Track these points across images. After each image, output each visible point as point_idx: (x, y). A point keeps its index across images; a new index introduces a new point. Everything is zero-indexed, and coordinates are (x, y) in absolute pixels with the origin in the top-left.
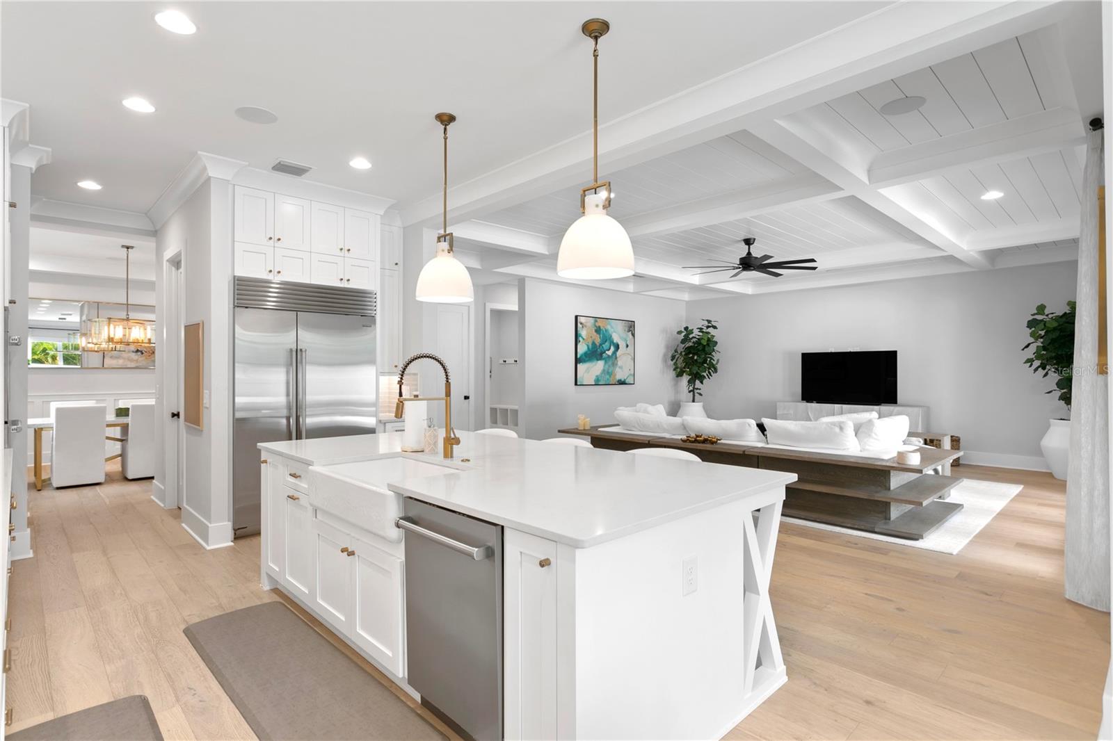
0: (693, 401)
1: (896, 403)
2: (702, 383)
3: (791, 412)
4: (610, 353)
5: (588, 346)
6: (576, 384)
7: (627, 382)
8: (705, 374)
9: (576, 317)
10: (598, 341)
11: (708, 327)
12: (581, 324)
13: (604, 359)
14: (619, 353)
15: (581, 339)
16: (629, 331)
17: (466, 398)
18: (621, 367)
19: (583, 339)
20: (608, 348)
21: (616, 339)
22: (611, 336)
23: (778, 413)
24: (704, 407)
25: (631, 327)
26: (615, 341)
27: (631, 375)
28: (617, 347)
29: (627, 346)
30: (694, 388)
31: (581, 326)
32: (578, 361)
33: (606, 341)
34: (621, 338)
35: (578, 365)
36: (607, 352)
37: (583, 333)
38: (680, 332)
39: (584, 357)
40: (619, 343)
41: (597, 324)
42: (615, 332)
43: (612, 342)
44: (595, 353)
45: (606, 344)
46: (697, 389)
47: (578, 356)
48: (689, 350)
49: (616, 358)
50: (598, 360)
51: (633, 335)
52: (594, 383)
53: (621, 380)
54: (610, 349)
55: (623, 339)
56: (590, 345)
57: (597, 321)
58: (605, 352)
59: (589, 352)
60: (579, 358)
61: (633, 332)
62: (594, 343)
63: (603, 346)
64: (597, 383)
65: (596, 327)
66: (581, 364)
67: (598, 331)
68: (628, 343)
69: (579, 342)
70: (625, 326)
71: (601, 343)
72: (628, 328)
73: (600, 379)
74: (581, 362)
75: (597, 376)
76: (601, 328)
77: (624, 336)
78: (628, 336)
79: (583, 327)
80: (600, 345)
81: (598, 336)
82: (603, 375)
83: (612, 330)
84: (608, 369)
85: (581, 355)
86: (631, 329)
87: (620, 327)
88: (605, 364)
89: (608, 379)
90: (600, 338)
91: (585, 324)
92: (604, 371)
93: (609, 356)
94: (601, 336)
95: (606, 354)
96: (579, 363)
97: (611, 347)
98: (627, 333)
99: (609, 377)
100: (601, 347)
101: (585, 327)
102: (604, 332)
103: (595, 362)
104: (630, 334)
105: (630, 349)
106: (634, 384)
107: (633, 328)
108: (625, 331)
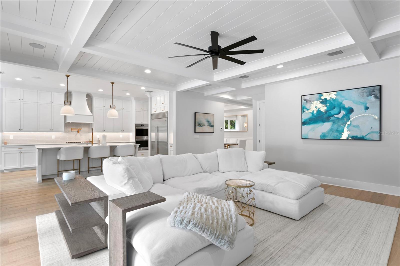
4: (340, 116)
5: (312, 114)
6: (302, 138)
9: (302, 97)
10: (323, 108)
12: (305, 100)
13: (331, 121)
15: (305, 110)
18: (357, 126)
19: (308, 110)
20: (337, 112)
21: (347, 104)
22: (341, 103)
25: (375, 91)
26: (347, 107)
28: (351, 111)
31: (305, 102)
33: (334, 108)
34: (354, 101)
35: (302, 126)
36: (335, 116)
37: (308, 106)
39: (308, 121)
40: (353, 107)
41: (323, 98)
42: (346, 99)
43: (341, 107)
45: (335, 109)
49: (349, 119)
51: (379, 98)
52: (320, 138)
53: (357, 137)
54: (339, 113)
55: (361, 104)
56: (315, 112)
57: (323, 96)
58: (333, 116)
59: (314, 118)
60: (303, 122)
61: (378, 95)
62: (319, 111)
63: (331, 111)
64: (323, 138)
65: (322, 99)
66: (306, 125)
67: (324, 102)
68: (368, 106)
69: (304, 111)
70: (363, 92)
71: (328, 110)
72: (368, 93)
73: (326, 135)
74: (305, 125)
75: (322, 133)
76: (328, 99)
77: (362, 100)
78: (368, 100)
79: (307, 102)
80: (327, 111)
81: (324, 105)
82: (331, 132)
83: (343, 98)
84: (338, 128)
85: (306, 120)
86: (374, 93)
87: (355, 95)
88: (333, 124)
89: (337, 136)
90: (326, 106)
91: (309, 100)
92: (331, 130)
93: (338, 118)
94: (328, 105)
95: (335, 117)
96: (304, 125)
97: (341, 111)
98: (366, 97)
99: (339, 134)
100: (328, 113)
101: (309, 102)
102: (332, 102)
103: (321, 124)
104: (371, 97)
105: (372, 110)
106: (380, 140)
107: (377, 92)
108: (363, 96)
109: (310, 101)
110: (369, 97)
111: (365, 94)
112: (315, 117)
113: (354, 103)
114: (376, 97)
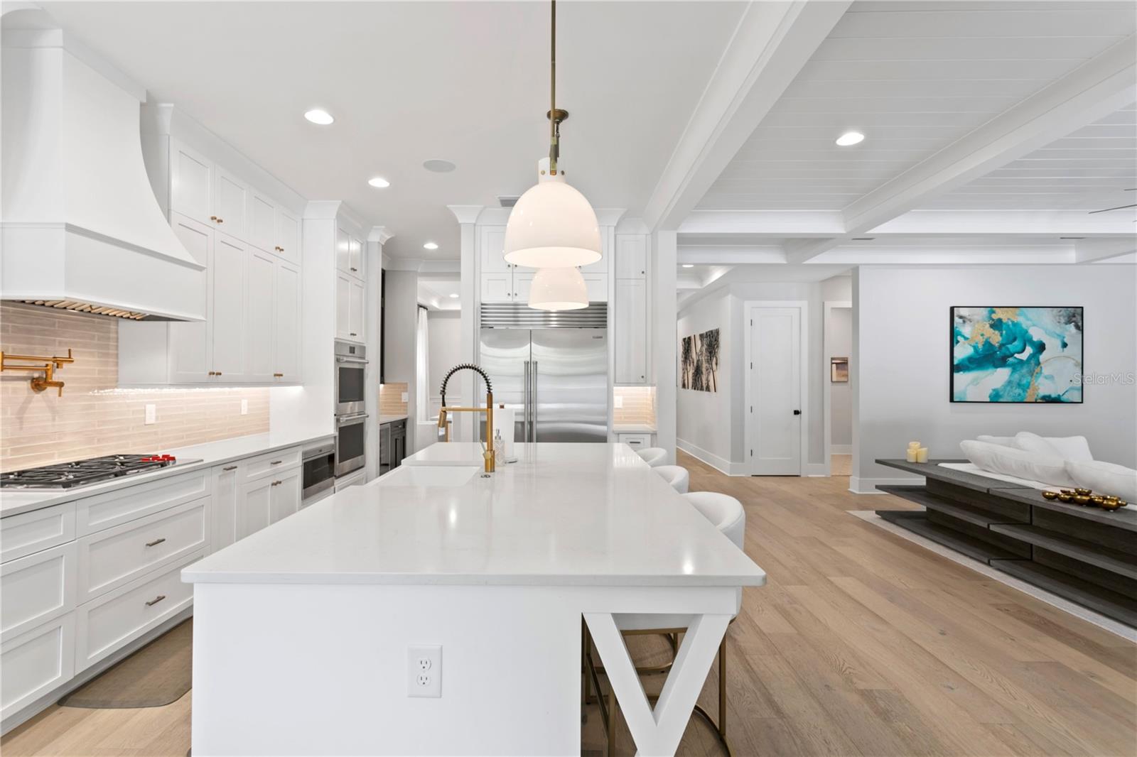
4: (1024, 356)
5: (975, 348)
6: (952, 400)
7: (1064, 398)
9: (952, 309)
10: (996, 338)
12: (961, 317)
13: (1009, 366)
14: (1042, 357)
15: (959, 338)
16: (1069, 322)
17: (797, 413)
18: (1051, 377)
19: (966, 338)
20: (1019, 348)
21: (1037, 335)
22: (1027, 332)
25: (1075, 316)
26: (1035, 339)
27: (1074, 388)
28: (1041, 347)
29: (1065, 345)
31: (961, 321)
32: (954, 368)
33: (1015, 339)
34: (1047, 332)
35: (956, 375)
36: (1016, 355)
37: (966, 330)
39: (967, 363)
40: (1044, 341)
41: (995, 316)
42: (1034, 325)
43: (1027, 341)
44: (988, 358)
45: (1016, 343)
47: (956, 362)
49: (1038, 364)
50: (996, 367)
51: (1080, 328)
52: (988, 400)
53: (1050, 396)
54: (1023, 351)
55: (1055, 336)
56: (980, 346)
57: (994, 312)
58: (1012, 355)
59: (978, 357)
60: (957, 365)
61: (1080, 324)
62: (988, 344)
63: (1009, 346)
64: (995, 399)
65: (993, 320)
66: (961, 373)
67: (997, 325)
68: (1066, 340)
69: (958, 342)
70: (1060, 316)
71: (1004, 342)
72: (1066, 318)
73: (1001, 393)
74: (961, 371)
75: (994, 390)
76: (1005, 321)
77: (1058, 331)
78: (1067, 330)
79: (964, 322)
80: (1002, 345)
81: (997, 332)
82: (1009, 388)
83: (1029, 323)
84: (1020, 380)
85: (963, 360)
86: (1074, 319)
87: (1047, 318)
88: (1012, 372)
89: (1019, 395)
90: (1001, 335)
91: (969, 317)
92: (1009, 382)
93: (1022, 360)
94: (1004, 332)
95: (1015, 358)
96: (958, 372)
97: (1027, 347)
98: (1064, 325)
99: (1021, 392)
100: (1003, 348)
101: (969, 322)
102: (1011, 326)
103: (991, 370)
104: (1072, 327)
105: (1073, 349)
106: (1082, 402)
107: (1079, 318)
108: (1059, 322)
109: (971, 322)
110: (1068, 326)
111: (1063, 320)
112: (979, 355)
113: (1046, 333)
114: (1077, 327)
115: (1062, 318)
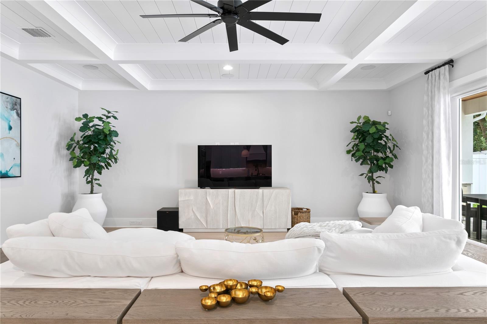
0: (92, 192)
1: (271, 186)
2: (100, 173)
3: (192, 198)
7: (10, 174)
8: (103, 164)
11: (108, 117)
16: (13, 109)
18: (2, 156)
23: (179, 200)
24: (103, 198)
27: (15, 165)
29: (10, 128)
30: (92, 179)
34: (2, 116)
38: (78, 119)
46: (96, 180)
48: (88, 140)
51: (19, 115)
55: (5, 119)
61: (19, 112)
68: (11, 124)
70: (7, 102)
72: (11, 105)
77: (6, 115)
78: (11, 116)
86: (16, 107)
98: (10, 111)
104: (14, 113)
105: (15, 132)
106: (20, 177)
107: (19, 107)
108: (7, 107)
110: (12, 112)
111: (9, 107)
114: (17, 113)
115: (8, 104)
